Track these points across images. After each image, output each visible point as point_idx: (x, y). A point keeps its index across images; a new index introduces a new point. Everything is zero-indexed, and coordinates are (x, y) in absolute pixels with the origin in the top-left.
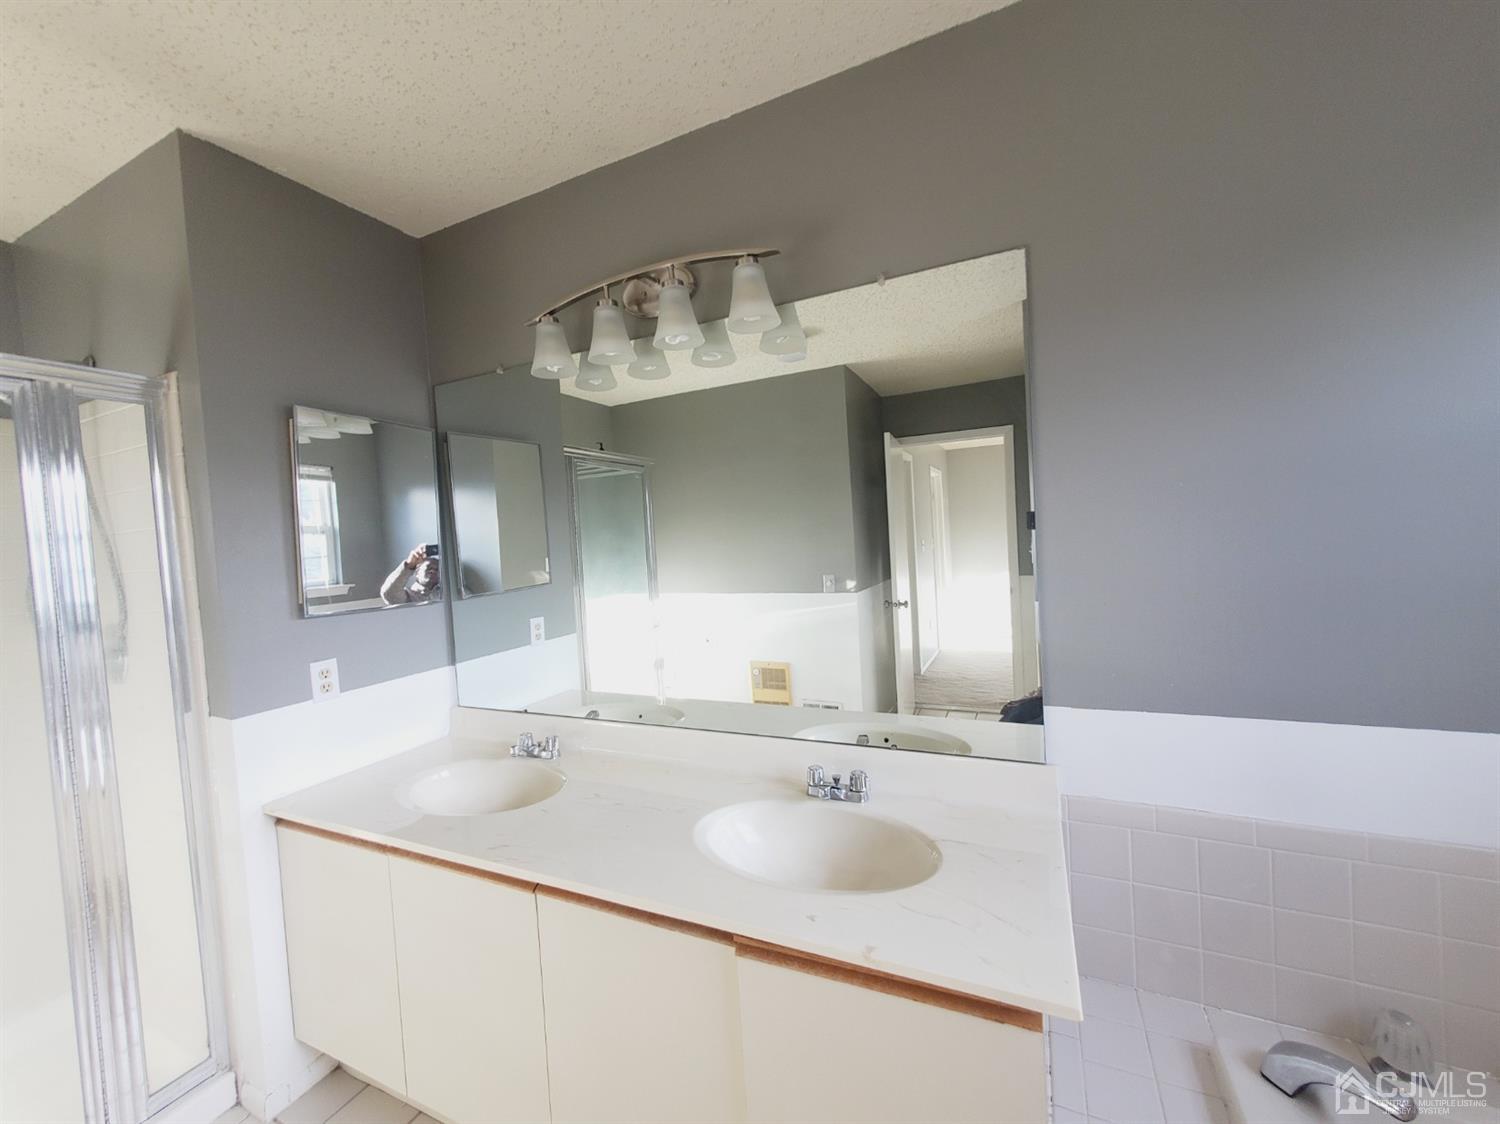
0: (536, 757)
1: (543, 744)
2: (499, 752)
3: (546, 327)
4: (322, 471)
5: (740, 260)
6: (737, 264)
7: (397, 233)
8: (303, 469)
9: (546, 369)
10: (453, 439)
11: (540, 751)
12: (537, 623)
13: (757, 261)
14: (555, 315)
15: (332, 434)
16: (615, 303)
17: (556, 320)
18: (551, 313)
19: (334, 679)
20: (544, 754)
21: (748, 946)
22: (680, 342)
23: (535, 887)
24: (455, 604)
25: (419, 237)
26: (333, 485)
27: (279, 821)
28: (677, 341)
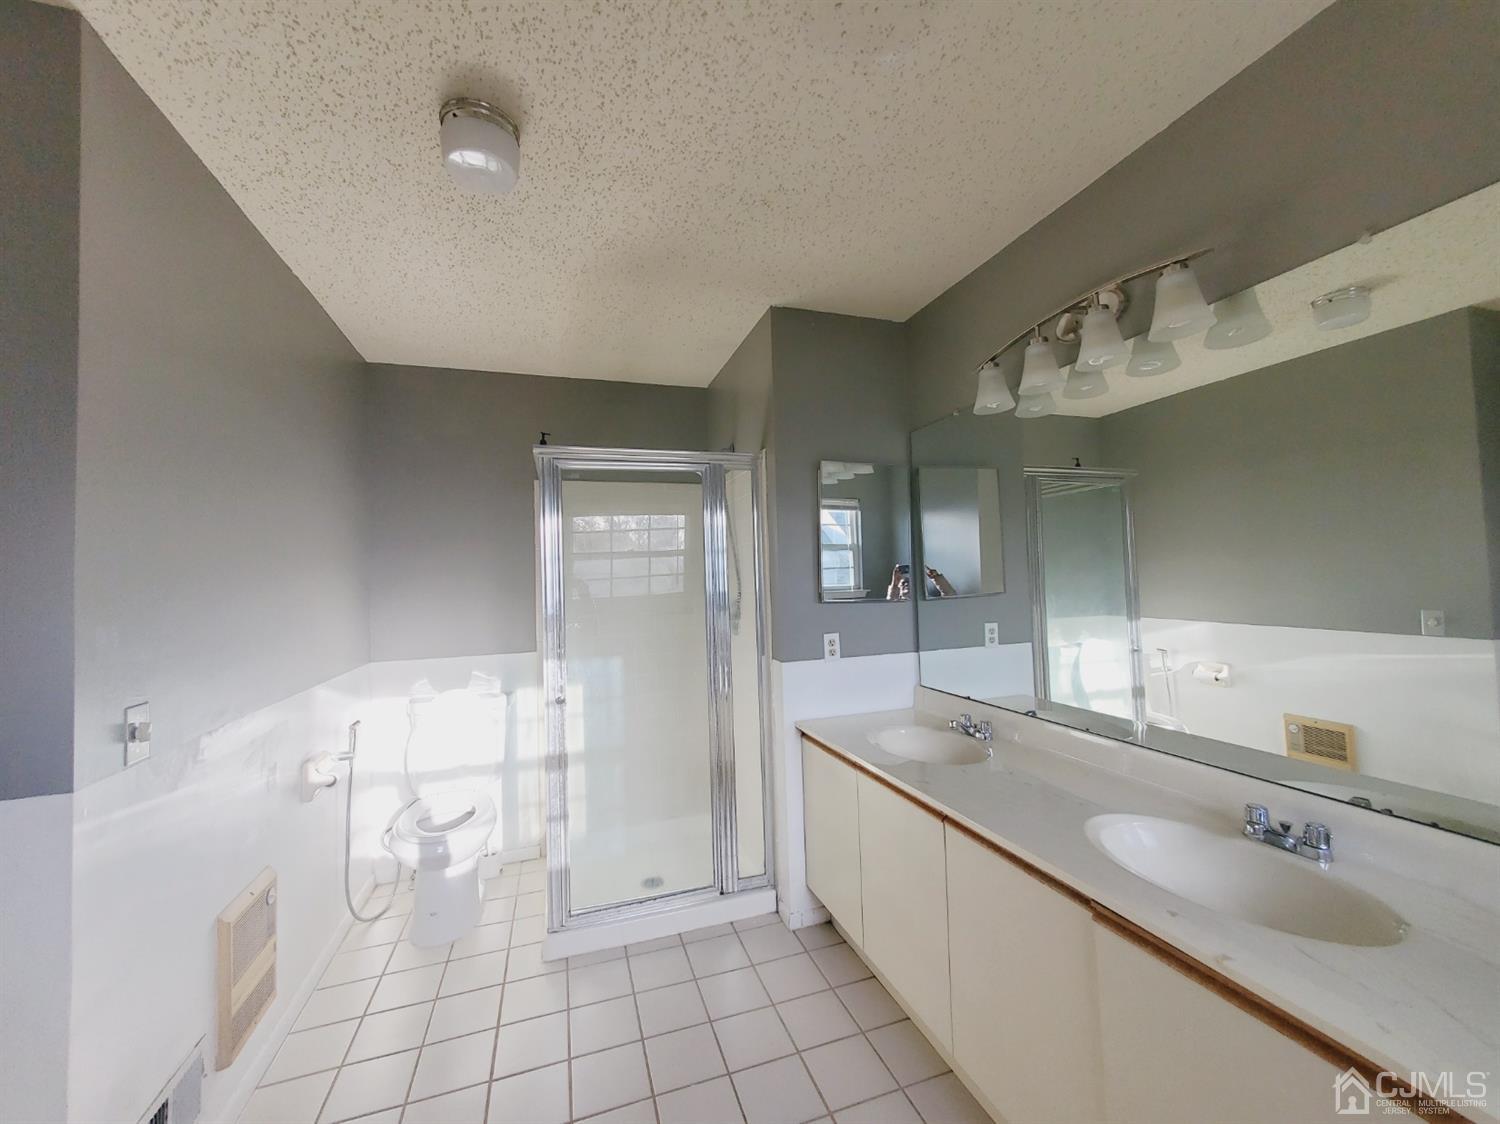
0: (969, 734)
1: (979, 727)
2: (940, 727)
3: (988, 373)
4: (854, 503)
5: (1165, 271)
6: (1162, 274)
7: (889, 324)
8: (824, 502)
9: (986, 407)
10: (924, 473)
11: (975, 732)
12: (991, 628)
13: (1187, 267)
14: (996, 361)
15: (849, 476)
16: (1046, 339)
17: (997, 365)
18: (992, 360)
19: (837, 647)
20: (977, 735)
21: (1106, 917)
22: (1105, 361)
23: (945, 818)
24: (921, 603)
25: (903, 321)
26: (859, 513)
27: (803, 734)
28: (1102, 362)
